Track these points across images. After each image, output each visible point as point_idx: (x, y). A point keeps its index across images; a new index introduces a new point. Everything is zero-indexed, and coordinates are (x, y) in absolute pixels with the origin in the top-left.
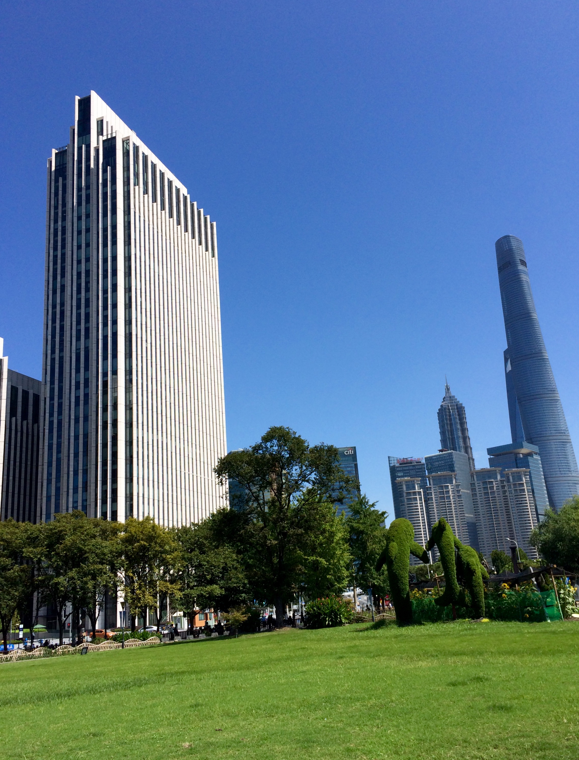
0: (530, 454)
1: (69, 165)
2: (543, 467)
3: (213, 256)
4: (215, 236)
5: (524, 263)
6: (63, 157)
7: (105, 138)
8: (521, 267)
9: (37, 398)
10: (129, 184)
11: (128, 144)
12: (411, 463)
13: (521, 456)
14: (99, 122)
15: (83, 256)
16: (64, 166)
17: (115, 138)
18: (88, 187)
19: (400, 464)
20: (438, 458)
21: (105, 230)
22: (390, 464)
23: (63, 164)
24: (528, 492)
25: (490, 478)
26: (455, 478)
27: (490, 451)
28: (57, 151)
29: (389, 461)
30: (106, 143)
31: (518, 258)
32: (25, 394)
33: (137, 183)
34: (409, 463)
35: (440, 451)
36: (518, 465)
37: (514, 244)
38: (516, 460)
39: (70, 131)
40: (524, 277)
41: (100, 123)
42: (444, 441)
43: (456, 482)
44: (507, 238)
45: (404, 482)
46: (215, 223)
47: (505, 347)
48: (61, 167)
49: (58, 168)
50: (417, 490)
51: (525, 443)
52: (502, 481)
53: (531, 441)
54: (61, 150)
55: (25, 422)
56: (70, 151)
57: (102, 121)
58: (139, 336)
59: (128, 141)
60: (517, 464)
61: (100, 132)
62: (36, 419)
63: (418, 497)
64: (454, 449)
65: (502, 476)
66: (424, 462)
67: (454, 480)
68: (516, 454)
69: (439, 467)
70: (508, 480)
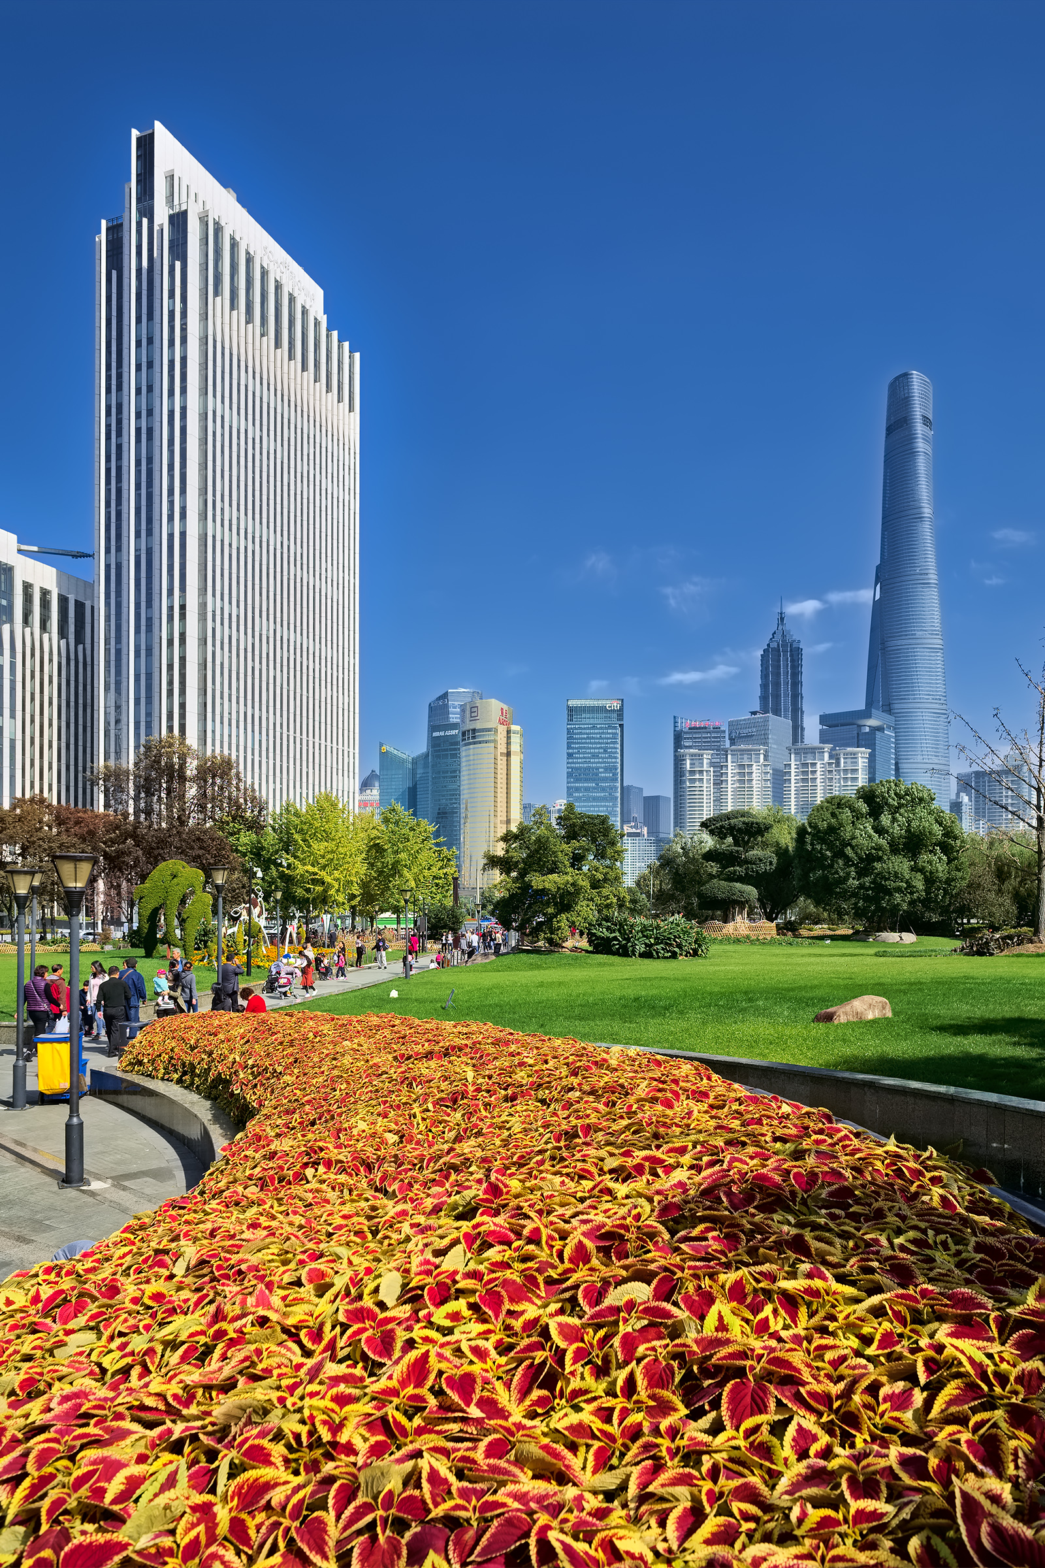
0: (880, 729)
3: (351, 410)
5: (927, 422)
6: (117, 235)
7: (173, 212)
8: (922, 429)
10: (207, 294)
11: (207, 222)
12: (706, 729)
13: (868, 730)
14: (168, 179)
17: (186, 212)
19: (691, 730)
20: (748, 724)
22: (675, 727)
25: (814, 758)
26: (766, 756)
27: (825, 719)
28: (109, 225)
29: (675, 724)
30: (173, 220)
31: (919, 413)
33: (218, 293)
34: (703, 729)
35: (754, 714)
36: (861, 743)
37: (916, 388)
38: (859, 735)
39: (126, 193)
40: (923, 447)
41: (171, 178)
42: (764, 698)
43: (765, 761)
45: (689, 757)
46: (357, 355)
50: (706, 767)
51: (877, 713)
52: (830, 765)
54: (114, 223)
56: (125, 225)
57: (173, 175)
59: (207, 220)
60: (858, 741)
61: (169, 199)
63: (705, 777)
64: (777, 712)
65: (831, 757)
66: (725, 727)
67: (762, 756)
68: (860, 726)
69: (748, 738)
70: (838, 764)
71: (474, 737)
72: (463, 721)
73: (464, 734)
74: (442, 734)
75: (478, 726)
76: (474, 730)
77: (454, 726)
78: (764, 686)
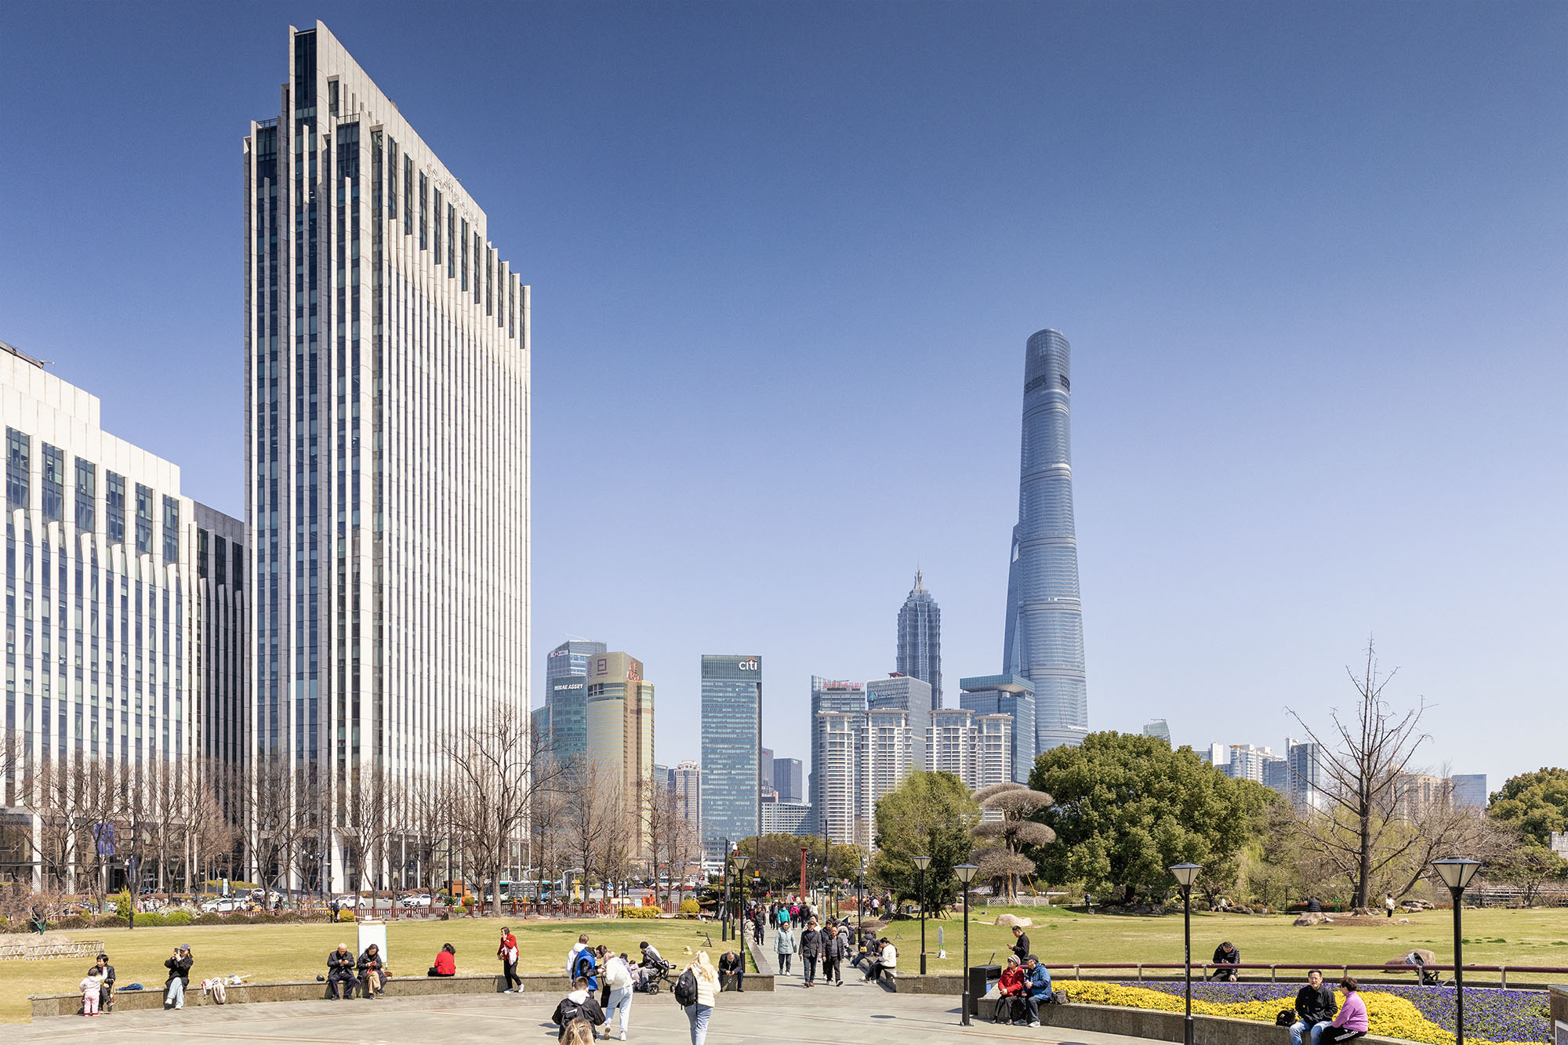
0: (1020, 694)
1: (281, 158)
2: (1036, 715)
3: (522, 346)
4: (528, 312)
5: (1065, 382)
6: (270, 140)
7: (341, 122)
8: (1058, 390)
9: (238, 550)
10: (380, 215)
11: (380, 137)
12: (845, 689)
13: (1008, 695)
14: (332, 85)
15: (306, 331)
16: (273, 157)
17: (358, 124)
18: (313, 206)
19: (829, 689)
20: (887, 685)
21: (341, 292)
22: (813, 687)
23: (271, 154)
24: (1005, 750)
25: (956, 723)
26: (906, 720)
27: (965, 684)
28: (260, 127)
29: (813, 683)
30: (342, 132)
31: (1056, 373)
32: (220, 542)
33: (393, 214)
34: (842, 689)
35: (892, 675)
36: (1002, 708)
37: (1054, 347)
38: (999, 700)
39: (281, 91)
40: (1060, 407)
41: (334, 85)
42: (901, 659)
43: (906, 725)
44: (1045, 333)
45: (828, 718)
46: (528, 288)
47: (1016, 521)
48: (268, 158)
49: (262, 159)
50: (846, 731)
51: (1016, 678)
52: (972, 731)
53: (1027, 674)
54: (267, 125)
55: (221, 587)
56: (282, 129)
57: (337, 82)
58: (394, 478)
59: (379, 134)
60: (999, 706)
61: (334, 108)
62: (238, 585)
63: (846, 741)
64: (914, 674)
65: (973, 723)
66: (864, 689)
67: (903, 722)
68: (1001, 692)
69: (887, 701)
70: (981, 731)
71: (601, 693)
72: (589, 674)
73: (590, 688)
74: (565, 687)
75: (606, 680)
76: (601, 685)
77: (579, 680)
78: (902, 647)
